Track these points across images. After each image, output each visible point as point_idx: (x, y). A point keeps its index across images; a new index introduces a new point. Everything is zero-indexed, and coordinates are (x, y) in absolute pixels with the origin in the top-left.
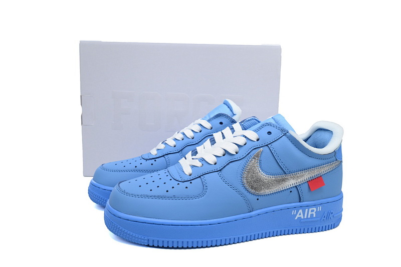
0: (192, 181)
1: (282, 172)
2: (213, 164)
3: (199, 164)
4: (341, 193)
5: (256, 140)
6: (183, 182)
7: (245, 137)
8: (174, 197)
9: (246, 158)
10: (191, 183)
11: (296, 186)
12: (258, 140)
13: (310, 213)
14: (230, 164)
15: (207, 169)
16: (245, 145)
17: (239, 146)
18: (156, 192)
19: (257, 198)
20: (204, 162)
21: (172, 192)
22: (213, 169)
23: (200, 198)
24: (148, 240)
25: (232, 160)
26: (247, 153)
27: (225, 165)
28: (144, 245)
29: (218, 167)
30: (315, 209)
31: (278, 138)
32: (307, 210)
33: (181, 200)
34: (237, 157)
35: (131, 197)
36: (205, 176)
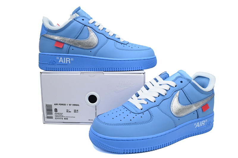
0: (143, 113)
1: (190, 103)
2: (154, 102)
3: (145, 102)
4: (213, 112)
5: (175, 86)
6: (138, 114)
7: (169, 85)
8: (136, 123)
9: (171, 97)
10: (143, 114)
11: (196, 110)
12: (176, 86)
13: (202, 124)
14: (163, 101)
15: (151, 105)
16: (169, 89)
17: (166, 90)
18: (124, 121)
19: (179, 119)
20: (148, 101)
21: (134, 121)
22: (155, 105)
23: (150, 122)
24: (124, 150)
25: (164, 99)
26: (171, 94)
27: (161, 102)
28: (122, 153)
29: (157, 103)
30: (204, 121)
31: (186, 84)
32: (201, 122)
33: (140, 125)
34: (167, 97)
35: (110, 126)
36: (150, 109)
